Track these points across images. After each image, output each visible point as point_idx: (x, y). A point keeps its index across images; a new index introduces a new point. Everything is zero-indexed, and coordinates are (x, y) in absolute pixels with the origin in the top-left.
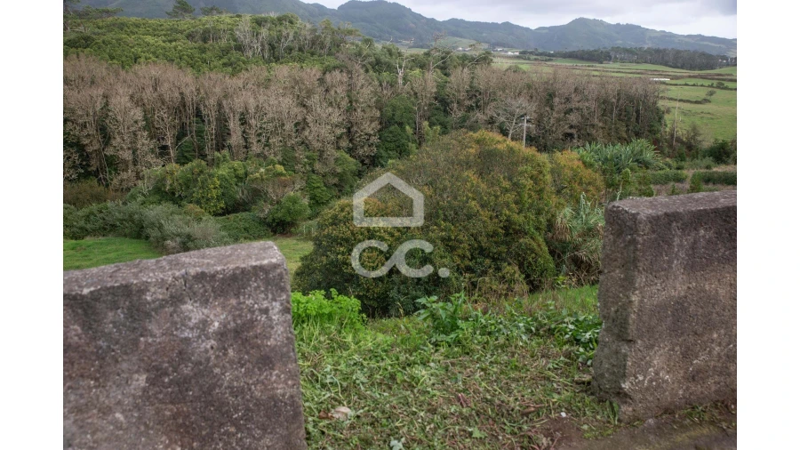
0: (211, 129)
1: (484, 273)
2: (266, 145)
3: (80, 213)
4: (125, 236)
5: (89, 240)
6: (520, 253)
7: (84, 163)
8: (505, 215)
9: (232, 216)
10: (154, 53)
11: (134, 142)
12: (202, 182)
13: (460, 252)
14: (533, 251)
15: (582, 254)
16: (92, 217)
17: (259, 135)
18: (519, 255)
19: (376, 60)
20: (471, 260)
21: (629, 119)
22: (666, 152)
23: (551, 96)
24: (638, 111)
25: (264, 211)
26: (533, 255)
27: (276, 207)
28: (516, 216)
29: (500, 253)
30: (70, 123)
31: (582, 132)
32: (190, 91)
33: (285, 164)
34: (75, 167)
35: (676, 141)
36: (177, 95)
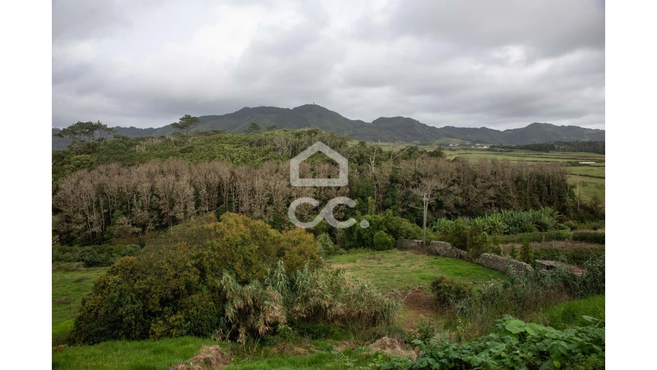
0: (235, 200)
7: (160, 220)
10: (224, 154)
11: (186, 207)
19: (361, 155)
21: (542, 192)
22: (571, 216)
23: (475, 177)
24: (548, 186)
30: (154, 197)
31: (501, 202)
32: (226, 176)
33: (276, 224)
34: (154, 222)
35: (580, 208)
36: (217, 179)
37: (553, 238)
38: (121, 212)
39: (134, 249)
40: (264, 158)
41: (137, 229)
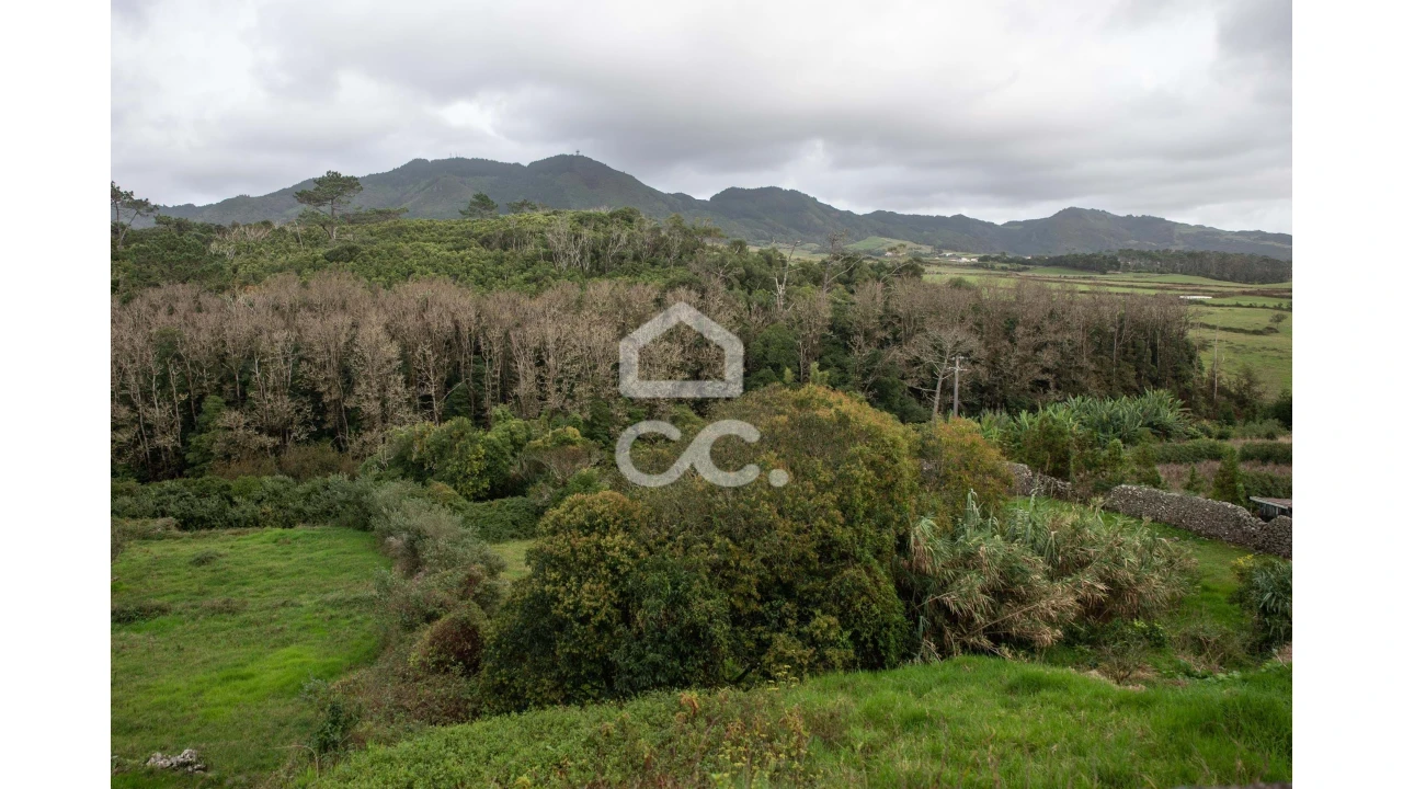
0: (492, 372)
1: (782, 625)
2: (569, 396)
3: (300, 489)
4: (349, 525)
5: (300, 530)
6: (843, 593)
7: (319, 418)
8: (821, 528)
9: (497, 502)
10: (433, 265)
11: (384, 389)
12: (461, 451)
13: (741, 588)
14: (864, 591)
15: (950, 599)
16: (313, 497)
17: (560, 381)
18: (842, 598)
19: (746, 270)
20: (761, 602)
21: (1140, 358)
22: (1202, 410)
23: (1013, 323)
24: (1153, 347)
25: (541, 496)
26: (865, 598)
27: (560, 490)
28: (838, 530)
29: (812, 592)
30: (304, 363)
31: (1063, 378)
32: (467, 317)
33: (594, 425)
34: (306, 423)
35: (1218, 393)
36: (448, 323)
37: (1202, 456)
38: (221, 400)
39: (281, 486)
40: (527, 274)
41: (269, 441)
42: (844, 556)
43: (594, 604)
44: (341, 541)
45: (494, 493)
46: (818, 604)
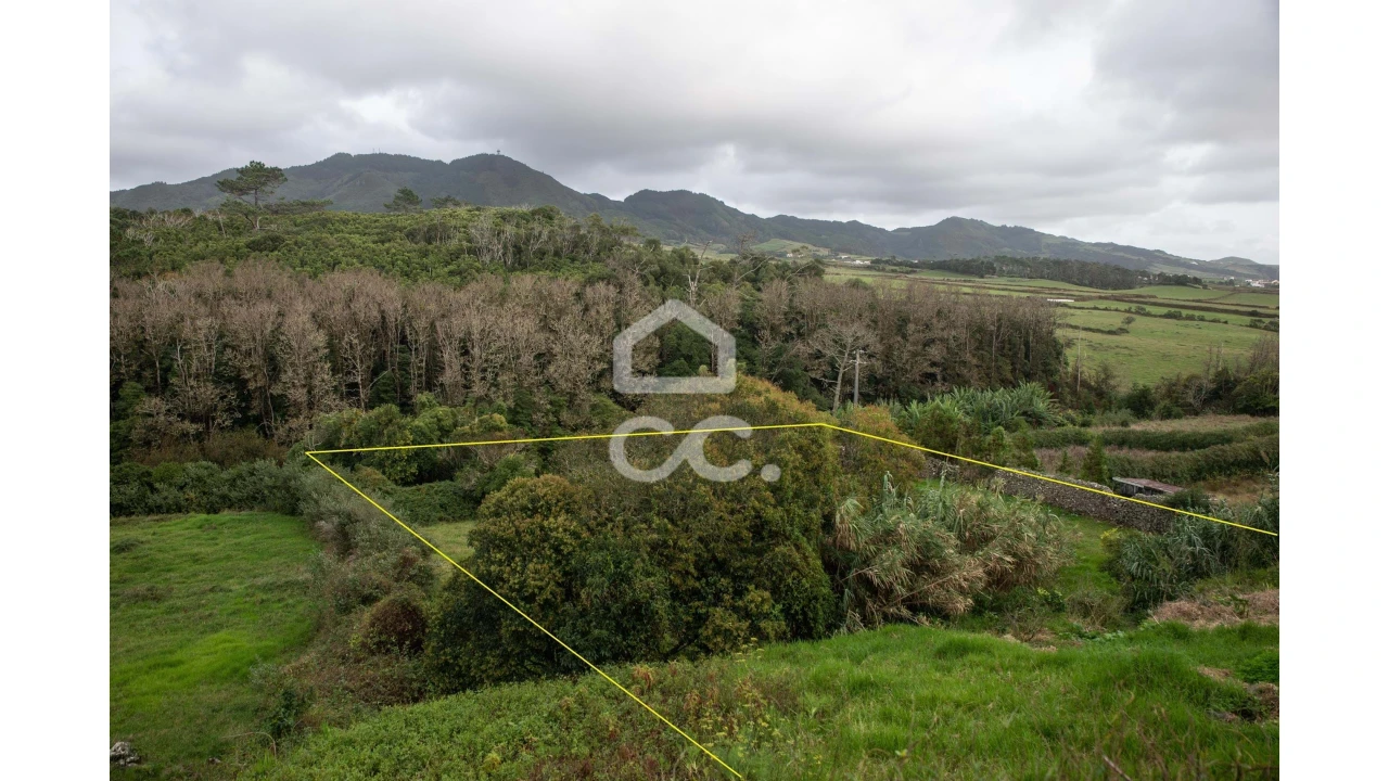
0: (418, 361)
1: (718, 599)
2: (492, 385)
3: (225, 475)
4: (276, 510)
5: (226, 515)
6: (775, 569)
7: (244, 405)
8: (754, 508)
9: (425, 486)
10: (358, 257)
11: (310, 377)
12: (389, 437)
13: (679, 565)
14: (794, 567)
15: (872, 572)
16: (239, 482)
17: (484, 370)
18: (773, 573)
19: (661, 268)
20: (698, 579)
21: (1016, 354)
22: (1068, 401)
23: (905, 321)
24: (1027, 344)
25: (468, 480)
26: (795, 573)
27: (487, 475)
28: (770, 510)
29: (745, 569)
30: (229, 351)
31: (948, 372)
32: (393, 308)
33: (518, 413)
34: (230, 410)
35: (1081, 386)
36: (375, 313)
37: (1069, 442)
38: (139, 386)
39: (206, 473)
40: (451, 267)
41: (191, 428)
42: (774, 535)
43: (539, 583)
44: (269, 526)
45: (421, 478)
46: (751, 579)
